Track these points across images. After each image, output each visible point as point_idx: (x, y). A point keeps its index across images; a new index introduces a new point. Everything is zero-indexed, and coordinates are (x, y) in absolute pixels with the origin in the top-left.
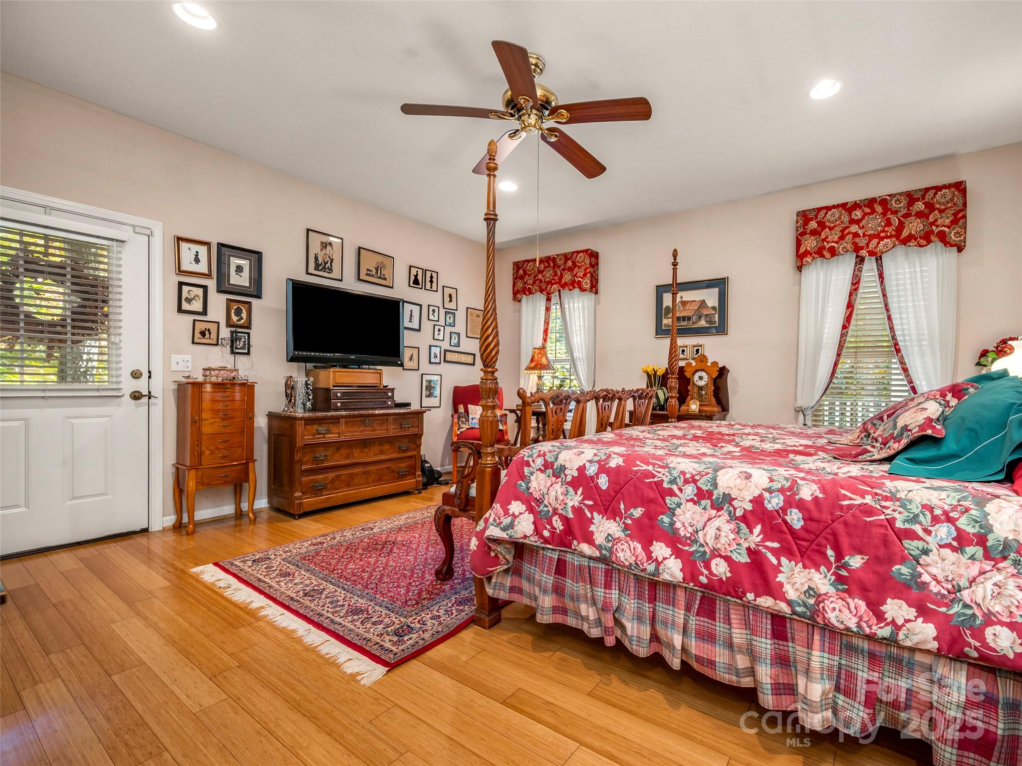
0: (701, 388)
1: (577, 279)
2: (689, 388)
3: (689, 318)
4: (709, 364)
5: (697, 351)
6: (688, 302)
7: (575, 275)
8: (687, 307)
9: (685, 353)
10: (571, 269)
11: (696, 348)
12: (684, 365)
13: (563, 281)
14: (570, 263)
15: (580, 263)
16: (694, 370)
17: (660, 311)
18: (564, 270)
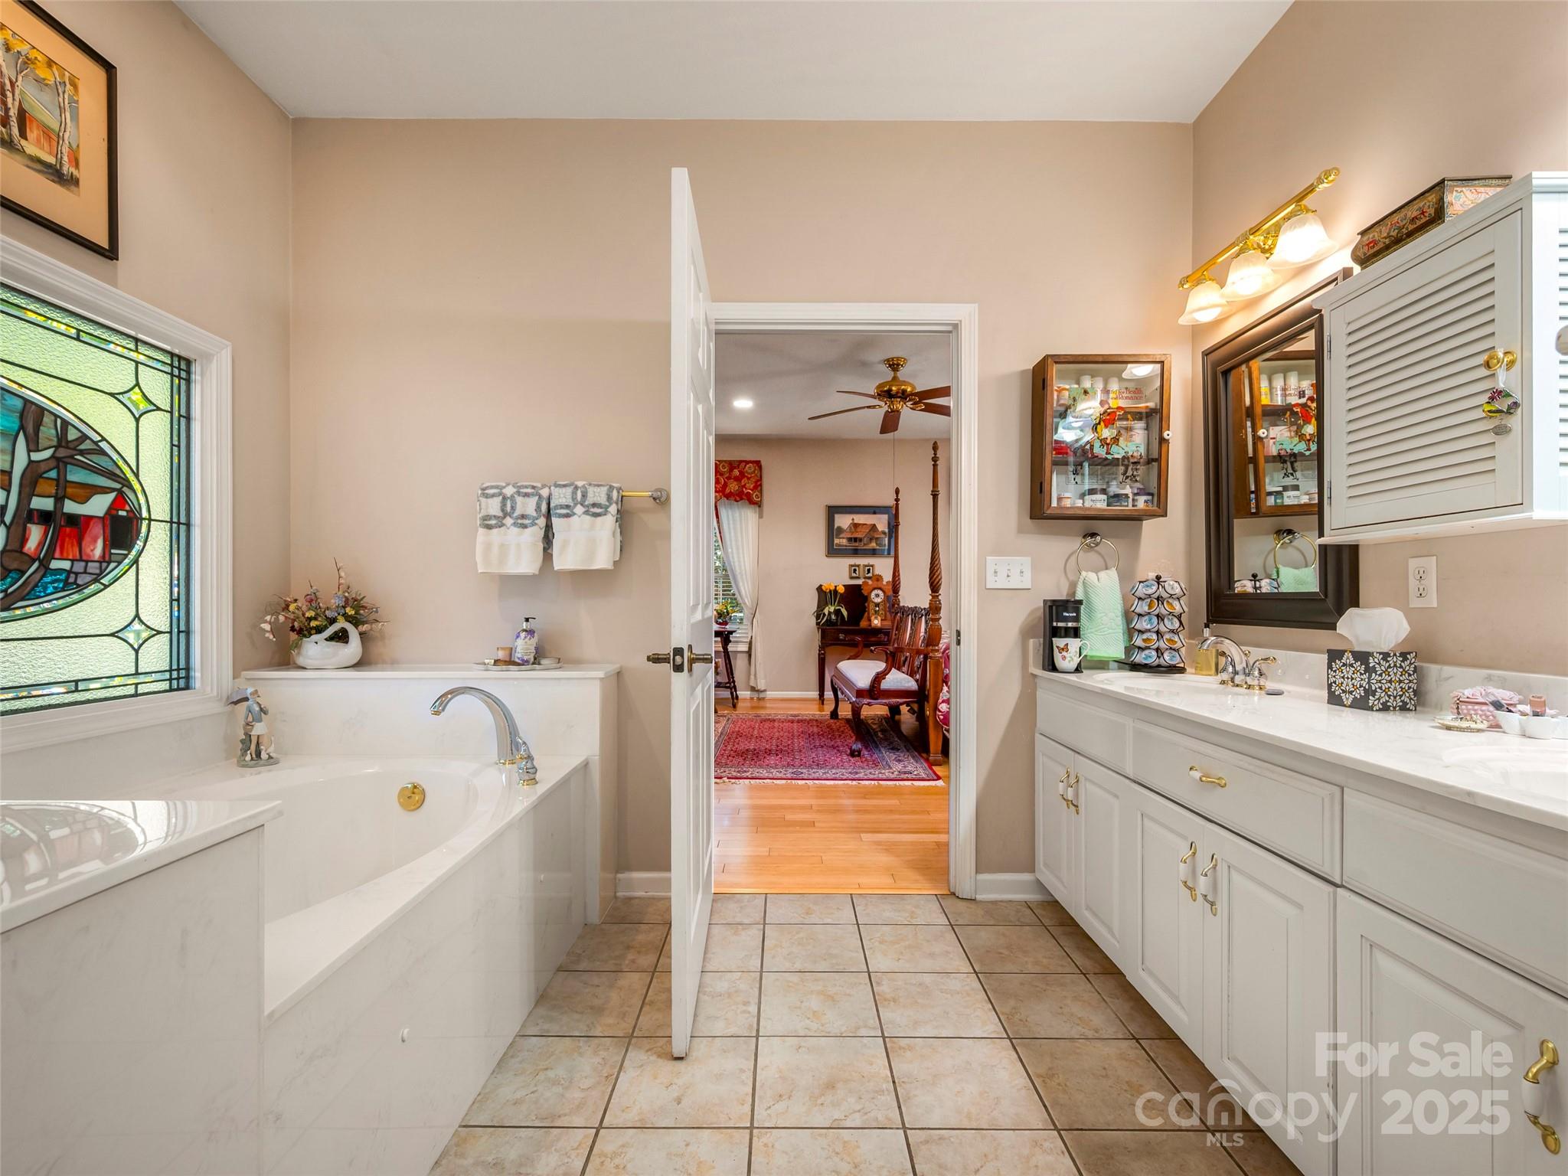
0: (877, 605)
1: (745, 491)
2: (866, 604)
3: (861, 540)
4: (884, 583)
5: (869, 571)
6: (860, 524)
7: (744, 486)
8: (858, 530)
9: (857, 572)
10: (738, 479)
11: (867, 568)
12: (861, 583)
13: (727, 491)
14: (736, 472)
15: (749, 474)
16: (871, 588)
17: (832, 531)
18: (729, 478)
